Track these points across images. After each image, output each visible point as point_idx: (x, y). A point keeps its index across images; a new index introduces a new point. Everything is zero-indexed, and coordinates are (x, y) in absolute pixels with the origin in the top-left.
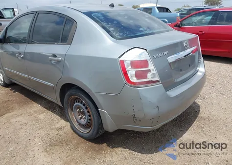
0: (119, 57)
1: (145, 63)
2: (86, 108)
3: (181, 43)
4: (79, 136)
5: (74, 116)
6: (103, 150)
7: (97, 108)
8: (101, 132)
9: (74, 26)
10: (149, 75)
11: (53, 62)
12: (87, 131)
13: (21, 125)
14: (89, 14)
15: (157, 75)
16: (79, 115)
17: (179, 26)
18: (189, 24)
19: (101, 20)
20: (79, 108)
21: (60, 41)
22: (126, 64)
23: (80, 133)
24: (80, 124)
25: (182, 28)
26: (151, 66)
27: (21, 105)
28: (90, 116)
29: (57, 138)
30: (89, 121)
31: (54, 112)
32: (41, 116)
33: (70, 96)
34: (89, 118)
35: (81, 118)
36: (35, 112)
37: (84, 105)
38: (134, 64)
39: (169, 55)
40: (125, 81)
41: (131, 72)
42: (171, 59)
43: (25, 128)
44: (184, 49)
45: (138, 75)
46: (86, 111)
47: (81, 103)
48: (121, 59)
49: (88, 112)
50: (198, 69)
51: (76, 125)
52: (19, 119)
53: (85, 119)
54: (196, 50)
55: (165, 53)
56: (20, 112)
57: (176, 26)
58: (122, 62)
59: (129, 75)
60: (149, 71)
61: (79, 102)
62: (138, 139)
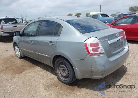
0: (84, 42)
1: (97, 44)
2: (67, 67)
3: (115, 34)
4: (62, 82)
5: (60, 72)
6: (75, 89)
7: (72, 67)
8: (74, 80)
9: (61, 28)
10: (99, 50)
11: (50, 45)
12: (67, 79)
13: (31, 77)
14: (68, 22)
15: (103, 50)
16: (62, 71)
17: (114, 25)
18: (120, 23)
19: (74, 24)
20: (63, 67)
21: (54, 34)
22: (87, 45)
23: (63, 81)
24: (63, 76)
25: (116, 26)
26: (100, 46)
27: (30, 67)
28: (68, 71)
29: (51, 83)
30: (68, 74)
31: (48, 71)
32: (41, 73)
33: (58, 61)
34: (68, 72)
35: (63, 73)
36: (38, 71)
37: (65, 66)
38: (91, 45)
39: (109, 40)
40: (87, 53)
41: (90, 49)
42: (110, 42)
43: (34, 78)
44: (116, 37)
45: (93, 50)
46: (66, 69)
47: (64, 65)
48: (85, 42)
49: (68, 69)
50: (124, 47)
51: (61, 77)
52: (30, 74)
53: (66, 73)
54: (123, 37)
55: (107, 39)
56: (30, 71)
57: (112, 24)
58: (86, 44)
59: (89, 50)
60: (99, 48)
61: (63, 64)
62: (93, 84)
